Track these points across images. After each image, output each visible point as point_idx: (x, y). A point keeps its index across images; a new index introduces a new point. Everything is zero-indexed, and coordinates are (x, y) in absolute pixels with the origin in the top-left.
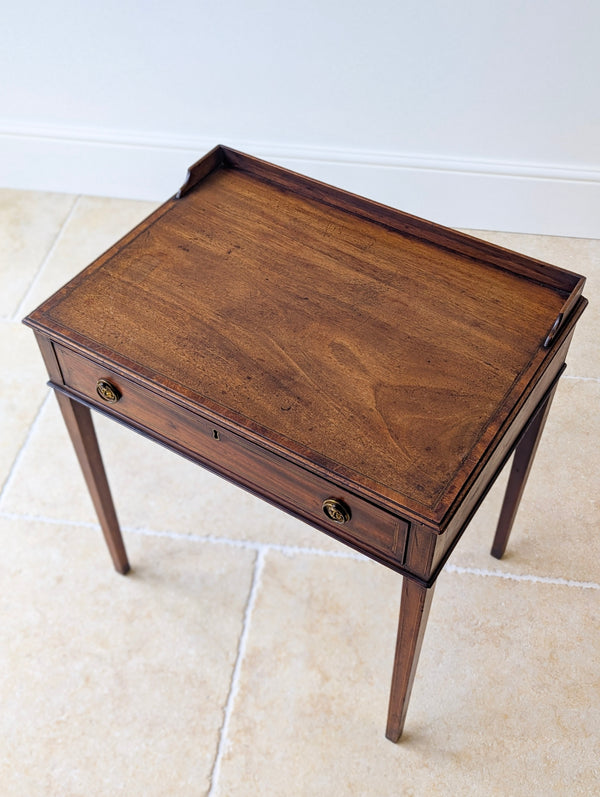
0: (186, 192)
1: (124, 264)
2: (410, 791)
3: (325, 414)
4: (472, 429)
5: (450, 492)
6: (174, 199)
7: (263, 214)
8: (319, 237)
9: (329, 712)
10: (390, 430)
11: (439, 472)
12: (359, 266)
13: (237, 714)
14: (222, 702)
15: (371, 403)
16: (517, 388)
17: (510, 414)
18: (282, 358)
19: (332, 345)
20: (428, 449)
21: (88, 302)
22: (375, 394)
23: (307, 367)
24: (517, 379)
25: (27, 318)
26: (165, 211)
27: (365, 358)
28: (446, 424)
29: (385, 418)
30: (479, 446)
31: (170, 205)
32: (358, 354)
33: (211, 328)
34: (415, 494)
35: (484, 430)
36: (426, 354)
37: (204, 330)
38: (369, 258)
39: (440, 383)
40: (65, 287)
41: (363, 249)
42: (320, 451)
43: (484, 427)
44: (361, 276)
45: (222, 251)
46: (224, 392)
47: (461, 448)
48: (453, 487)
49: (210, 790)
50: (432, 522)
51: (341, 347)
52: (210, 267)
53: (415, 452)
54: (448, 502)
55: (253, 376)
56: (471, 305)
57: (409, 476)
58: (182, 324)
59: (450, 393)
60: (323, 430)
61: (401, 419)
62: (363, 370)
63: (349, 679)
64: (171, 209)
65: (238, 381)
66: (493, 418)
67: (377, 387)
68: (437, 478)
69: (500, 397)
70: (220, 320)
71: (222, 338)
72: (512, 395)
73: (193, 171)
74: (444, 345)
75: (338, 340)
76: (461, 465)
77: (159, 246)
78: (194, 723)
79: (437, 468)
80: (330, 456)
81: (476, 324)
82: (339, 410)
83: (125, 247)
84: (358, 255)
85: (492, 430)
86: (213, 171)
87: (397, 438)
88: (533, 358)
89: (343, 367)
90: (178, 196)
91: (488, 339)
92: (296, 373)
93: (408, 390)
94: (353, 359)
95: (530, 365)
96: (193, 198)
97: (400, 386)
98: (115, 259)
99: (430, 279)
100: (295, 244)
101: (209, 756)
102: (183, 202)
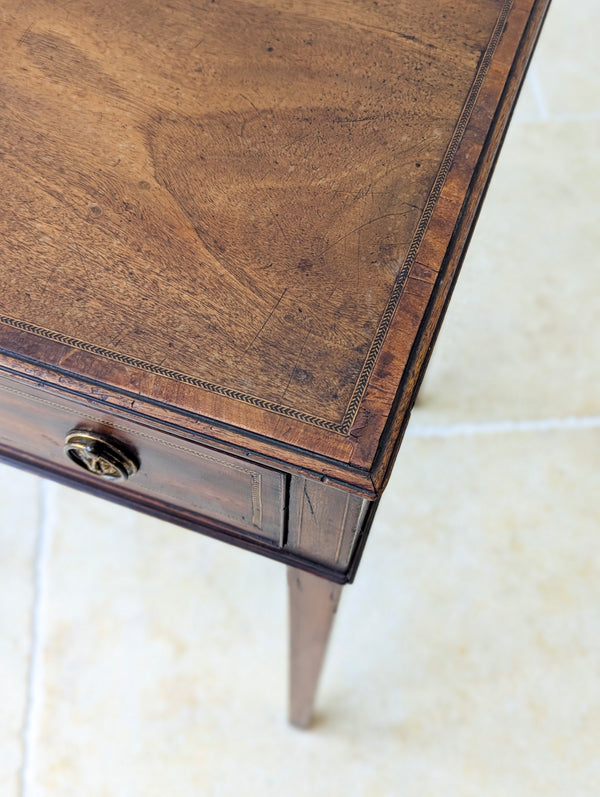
3: (24, 212)
4: (405, 196)
5: (381, 374)
10: (197, 230)
11: (344, 323)
15: (140, 168)
16: (486, 83)
19: (27, 38)
20: (304, 266)
22: (150, 145)
24: (483, 62)
27: (113, 60)
28: (337, 194)
29: (183, 199)
30: (429, 236)
32: (93, 54)
34: (295, 397)
35: (433, 196)
39: (307, 96)
42: (16, 316)
43: (432, 186)
47: (387, 249)
48: (387, 359)
50: (350, 466)
51: (51, 43)
53: (271, 281)
54: (381, 404)
57: (266, 348)
59: (334, 117)
60: (21, 256)
61: (224, 196)
62: (112, 88)
66: (449, 163)
67: (152, 126)
68: (341, 341)
69: (453, 109)
72: (479, 101)
75: (42, 26)
76: (396, 293)
79: (338, 314)
80: (45, 325)
82: (59, 197)
85: (453, 192)
87: (219, 248)
88: (507, 11)
89: (59, 88)
93: (229, 122)
94: (82, 63)
95: (503, 27)
97: (209, 116)
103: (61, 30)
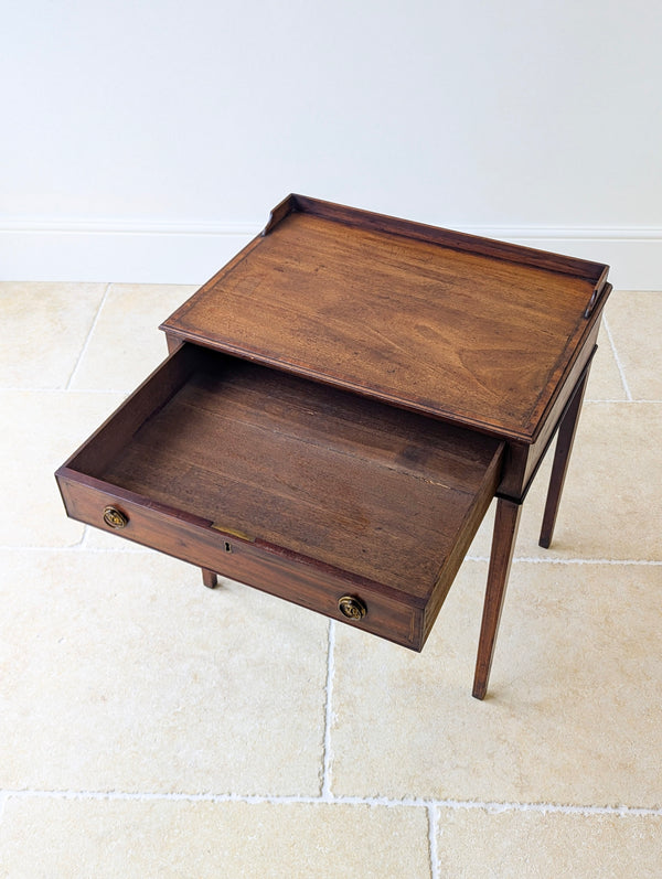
0: (270, 230)
1: (233, 283)
2: (503, 737)
3: (424, 373)
4: (542, 374)
5: (535, 416)
6: (260, 236)
7: (337, 242)
8: (388, 255)
9: (419, 682)
10: (477, 379)
11: (523, 403)
12: (426, 273)
13: (337, 691)
14: (322, 683)
15: (458, 363)
16: (571, 345)
17: (569, 363)
18: (379, 338)
19: (417, 327)
20: (511, 389)
21: (211, 310)
22: (460, 357)
23: (401, 343)
24: (570, 339)
26: (255, 245)
27: (445, 333)
28: (521, 372)
29: (472, 371)
30: (550, 384)
31: (259, 241)
32: (439, 332)
33: (316, 322)
34: (508, 418)
35: (551, 374)
36: (493, 328)
37: (311, 324)
38: (432, 267)
39: (510, 346)
40: (188, 301)
41: (426, 262)
43: (551, 373)
44: (428, 280)
45: (311, 269)
46: (338, 364)
47: (536, 387)
49: (324, 754)
51: (425, 328)
52: (304, 281)
53: (501, 392)
54: (535, 422)
55: (359, 352)
56: (522, 294)
57: (500, 408)
58: (292, 321)
59: (519, 353)
60: (425, 383)
61: (484, 371)
62: (446, 342)
63: (433, 654)
64: (260, 243)
65: (348, 356)
66: (557, 366)
67: (460, 352)
68: (523, 407)
69: (559, 352)
70: (321, 316)
71: (327, 328)
73: (275, 213)
74: (506, 321)
75: (421, 324)
76: (539, 397)
77: (257, 269)
78: (300, 702)
79: (521, 401)
80: (434, 399)
81: (528, 306)
82: (434, 370)
83: (230, 271)
84: (422, 266)
85: (558, 374)
86: (288, 214)
87: (484, 384)
88: (579, 325)
89: (429, 341)
90: (263, 234)
91: (540, 315)
92: (394, 348)
93: (484, 352)
94: (436, 335)
95: (577, 330)
96: (277, 234)
97: (479, 351)
98: (224, 280)
99: (484, 279)
100: (370, 261)
101: (320, 727)
102: (269, 238)
103: (426, 325)
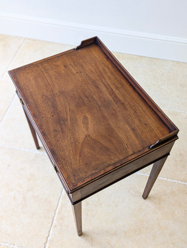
0: (78, 48)
1: (45, 65)
3: (66, 138)
4: (105, 164)
5: (82, 182)
6: (74, 49)
8: (107, 78)
10: (80, 152)
11: (84, 174)
12: (112, 93)
15: (81, 141)
16: (129, 158)
17: (120, 165)
18: (67, 114)
19: (84, 116)
20: (86, 164)
21: (28, 73)
22: (85, 138)
23: (71, 120)
24: (132, 154)
25: (9, 71)
26: (68, 52)
27: (91, 125)
28: (98, 159)
29: (82, 147)
30: (102, 171)
32: (90, 123)
33: (54, 95)
34: (72, 177)
35: (108, 166)
36: (110, 133)
37: (52, 95)
38: (117, 92)
39: (107, 144)
40: (25, 66)
41: (117, 88)
42: (55, 149)
43: (109, 165)
44: (110, 97)
45: (75, 72)
46: (43, 117)
47: (97, 169)
48: (84, 181)
50: (70, 189)
51: (86, 118)
52: (68, 76)
53: (82, 163)
55: (55, 116)
56: (137, 122)
57: (74, 170)
58: (47, 90)
59: (107, 149)
60: (61, 142)
61: (86, 150)
62: (87, 129)
64: (71, 52)
65: (49, 116)
66: (114, 164)
67: (87, 136)
68: (82, 175)
69: (122, 158)
70: (58, 94)
71: (55, 100)
72: (126, 159)
73: (83, 43)
74: (118, 132)
75: (87, 115)
76: (92, 175)
77: (59, 63)
79: (84, 172)
80: (57, 152)
81: (133, 130)
82: (70, 138)
83: (49, 60)
84: (114, 90)
85: (110, 168)
86: (91, 44)
87: (80, 156)
88: (143, 150)
89: (82, 125)
90: (75, 49)
91: (133, 136)
92: (67, 120)
94: (88, 123)
95: (140, 151)
96: (80, 51)
97: (94, 139)
98: (44, 62)
99: (131, 107)
100: (98, 78)
102: (76, 51)
103: (89, 117)
